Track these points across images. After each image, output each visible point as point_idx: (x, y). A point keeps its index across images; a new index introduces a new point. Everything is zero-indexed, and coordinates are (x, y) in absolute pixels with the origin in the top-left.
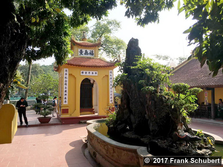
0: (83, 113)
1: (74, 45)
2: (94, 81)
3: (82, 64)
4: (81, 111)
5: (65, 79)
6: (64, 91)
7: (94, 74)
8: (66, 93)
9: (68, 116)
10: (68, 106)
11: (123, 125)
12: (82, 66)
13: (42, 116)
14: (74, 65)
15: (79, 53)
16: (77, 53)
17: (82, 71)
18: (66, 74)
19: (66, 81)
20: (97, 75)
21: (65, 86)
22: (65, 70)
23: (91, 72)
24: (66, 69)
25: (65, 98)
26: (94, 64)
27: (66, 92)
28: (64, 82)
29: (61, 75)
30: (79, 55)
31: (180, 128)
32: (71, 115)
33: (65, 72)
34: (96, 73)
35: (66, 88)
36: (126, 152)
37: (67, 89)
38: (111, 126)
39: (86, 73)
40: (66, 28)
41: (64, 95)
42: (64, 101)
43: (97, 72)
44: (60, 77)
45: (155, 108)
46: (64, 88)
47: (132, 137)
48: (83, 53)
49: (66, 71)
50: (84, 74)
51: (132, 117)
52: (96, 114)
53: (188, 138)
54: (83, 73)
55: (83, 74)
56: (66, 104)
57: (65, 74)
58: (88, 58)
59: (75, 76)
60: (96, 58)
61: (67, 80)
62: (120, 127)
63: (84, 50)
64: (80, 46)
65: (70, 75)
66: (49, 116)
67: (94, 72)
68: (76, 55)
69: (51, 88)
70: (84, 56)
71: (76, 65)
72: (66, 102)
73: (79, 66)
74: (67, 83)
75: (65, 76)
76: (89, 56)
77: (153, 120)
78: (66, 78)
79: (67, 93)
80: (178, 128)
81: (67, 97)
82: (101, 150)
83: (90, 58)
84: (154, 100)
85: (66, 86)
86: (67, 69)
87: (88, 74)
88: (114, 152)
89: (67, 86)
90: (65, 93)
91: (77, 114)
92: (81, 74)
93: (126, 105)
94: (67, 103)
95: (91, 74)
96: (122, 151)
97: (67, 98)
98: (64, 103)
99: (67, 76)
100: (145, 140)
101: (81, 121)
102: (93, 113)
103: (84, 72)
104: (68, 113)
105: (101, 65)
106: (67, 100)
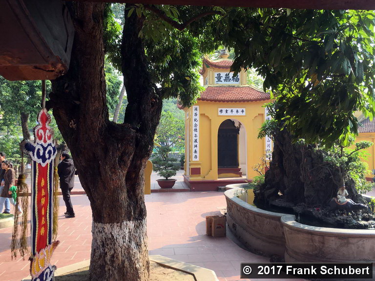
0: (222, 175)
1: (208, 67)
2: (240, 124)
3: (220, 97)
4: (220, 172)
5: (194, 123)
6: (194, 140)
7: (240, 113)
8: (196, 144)
9: (201, 178)
10: (199, 164)
11: (273, 190)
12: (220, 101)
13: (163, 178)
14: (207, 100)
15: (216, 80)
16: (213, 80)
17: (219, 109)
18: (196, 114)
19: (196, 125)
20: (244, 114)
21: (194, 133)
22: (194, 109)
23: (235, 110)
24: (196, 107)
25: (196, 152)
26: (239, 97)
27: (196, 142)
28: (193, 126)
29: (188, 115)
30: (216, 83)
31: (341, 193)
32: (204, 177)
33: (194, 112)
34: (243, 111)
35: (196, 136)
36: (268, 220)
37: (198, 138)
38: (257, 192)
39: (227, 111)
40: (195, 55)
41: (193, 146)
42: (193, 156)
43: (244, 109)
44: (188, 118)
45: (313, 167)
46: (194, 135)
47: (283, 205)
48: (222, 79)
49: (196, 109)
50: (224, 113)
51: (285, 179)
52: (244, 177)
53: (350, 206)
54: (221, 111)
55: (222, 114)
56: (196, 161)
57: (194, 114)
58: (229, 87)
59: (209, 116)
60: (244, 86)
61: (198, 123)
62: (268, 192)
63: (223, 74)
64: (217, 68)
65: (202, 115)
66: (173, 177)
67: (240, 110)
68: (211, 82)
69: (173, 133)
70: (223, 83)
71: (211, 100)
72: (196, 157)
73: (216, 101)
74: (198, 128)
75: (194, 117)
76: (232, 83)
77: (309, 182)
78: (195, 120)
79: (198, 144)
80: (338, 193)
81: (198, 149)
82: (241, 220)
83: (234, 87)
84: (310, 156)
85: (196, 133)
86: (198, 107)
87: (229, 113)
88: (255, 220)
89: (198, 133)
90: (194, 144)
91: (214, 175)
92: (220, 114)
93: (277, 163)
94: (198, 159)
95: (234, 113)
96: (265, 218)
97: (198, 152)
98: (194, 159)
99: (198, 117)
100: (298, 209)
101: (220, 187)
102: (239, 176)
103: (224, 110)
104: (200, 174)
105: (252, 97)
106: (198, 155)
